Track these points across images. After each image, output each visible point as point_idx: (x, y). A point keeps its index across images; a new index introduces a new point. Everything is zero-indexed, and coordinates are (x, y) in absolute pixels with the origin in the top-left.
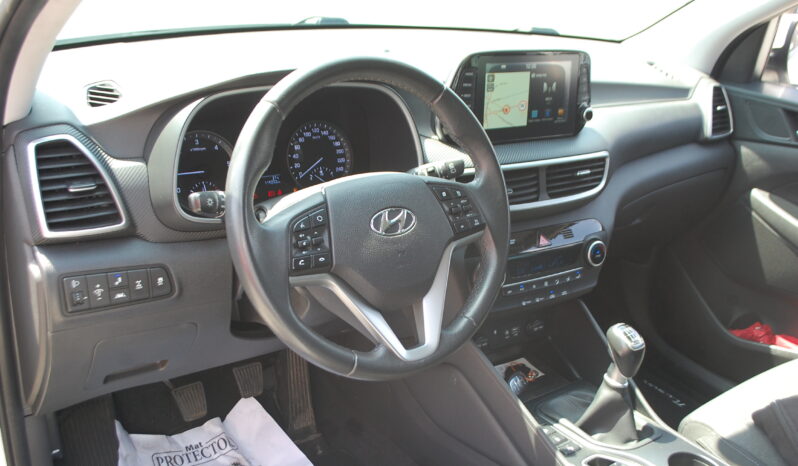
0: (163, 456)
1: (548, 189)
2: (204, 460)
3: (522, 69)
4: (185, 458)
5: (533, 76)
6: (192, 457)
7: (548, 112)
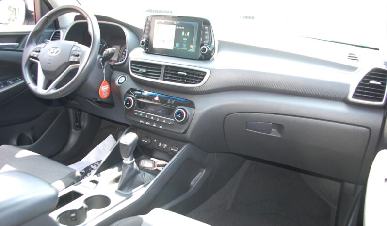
1: (164, 76)
3: (173, 24)
5: (177, 27)
7: (184, 45)
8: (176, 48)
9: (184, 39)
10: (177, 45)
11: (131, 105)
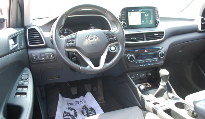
0: (70, 103)
1: (146, 39)
2: (78, 104)
3: (139, 11)
4: (75, 104)
5: (142, 12)
6: (76, 104)
7: (147, 21)
8: (142, 23)
9: (146, 18)
10: (143, 21)
11: (133, 59)
